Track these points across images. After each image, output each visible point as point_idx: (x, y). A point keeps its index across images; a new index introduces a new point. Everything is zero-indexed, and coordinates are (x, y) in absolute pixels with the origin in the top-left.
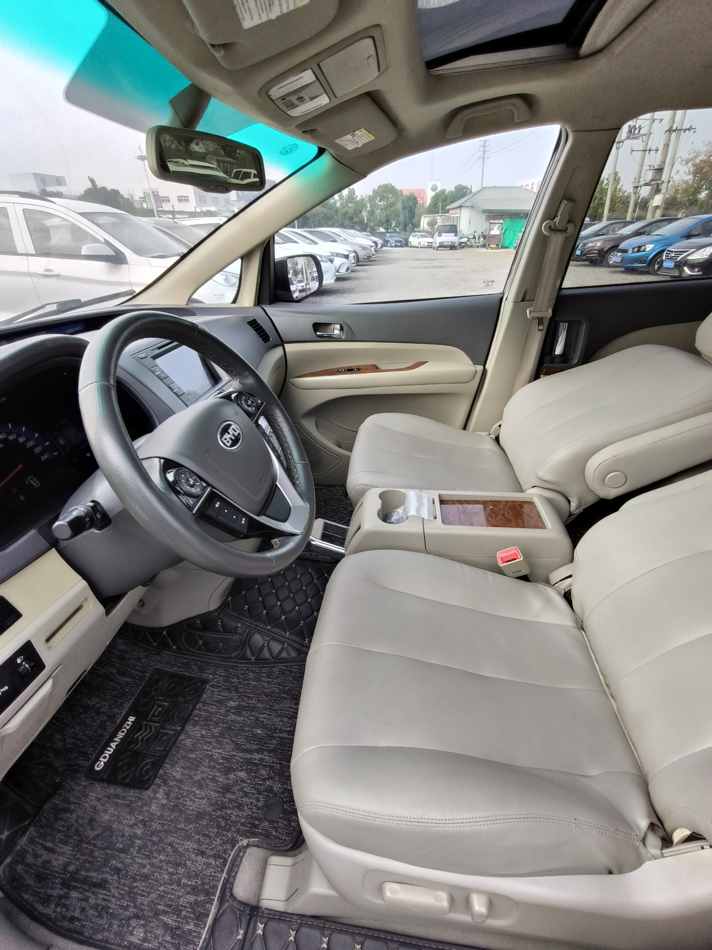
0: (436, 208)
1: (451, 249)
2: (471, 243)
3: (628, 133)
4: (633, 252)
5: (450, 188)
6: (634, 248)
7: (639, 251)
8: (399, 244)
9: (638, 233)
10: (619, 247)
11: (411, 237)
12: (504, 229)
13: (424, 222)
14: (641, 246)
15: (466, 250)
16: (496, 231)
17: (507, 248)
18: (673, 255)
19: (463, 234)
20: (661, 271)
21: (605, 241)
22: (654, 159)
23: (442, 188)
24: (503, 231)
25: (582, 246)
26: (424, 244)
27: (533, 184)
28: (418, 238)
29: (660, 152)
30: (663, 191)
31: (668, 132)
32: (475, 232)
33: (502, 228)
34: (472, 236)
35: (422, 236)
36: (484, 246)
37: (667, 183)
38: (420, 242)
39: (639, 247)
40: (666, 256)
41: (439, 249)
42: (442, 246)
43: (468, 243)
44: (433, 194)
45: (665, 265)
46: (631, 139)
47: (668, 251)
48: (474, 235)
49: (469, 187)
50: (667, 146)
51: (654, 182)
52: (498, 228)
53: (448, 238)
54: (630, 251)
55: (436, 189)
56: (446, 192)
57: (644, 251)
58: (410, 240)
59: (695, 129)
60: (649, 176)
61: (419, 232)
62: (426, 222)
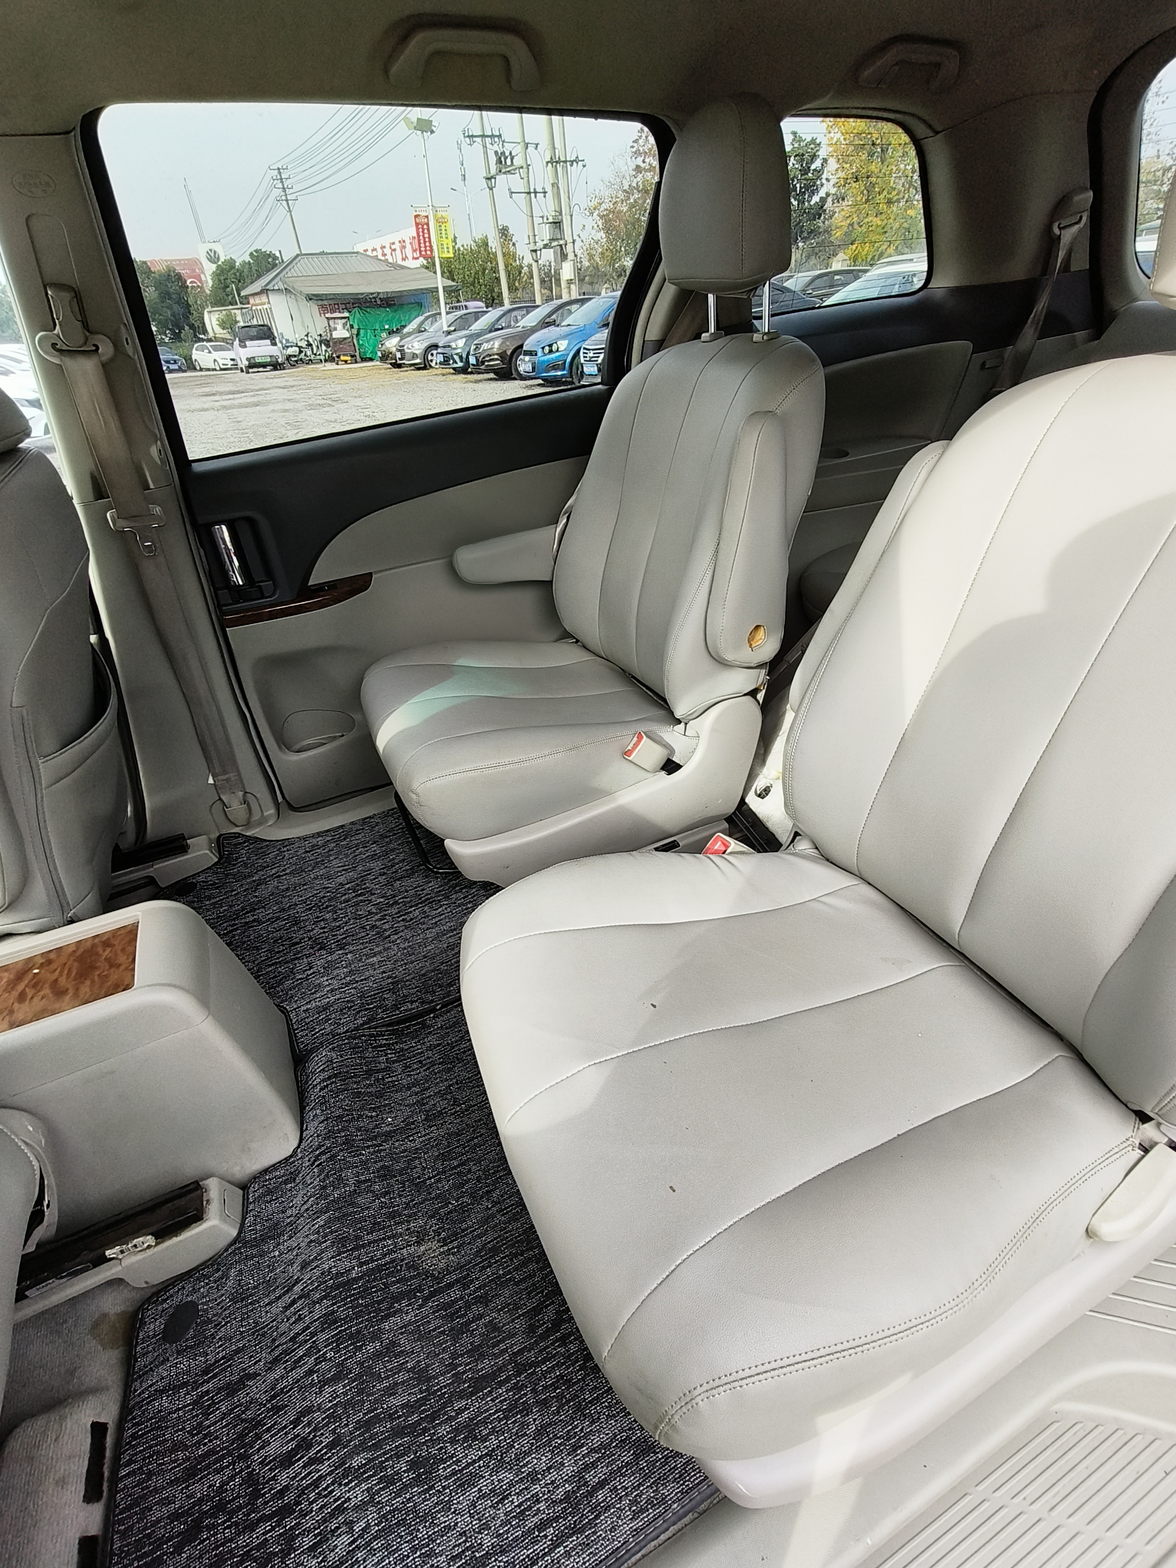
0: (228, 295)
1: (275, 369)
2: (305, 355)
3: (496, 164)
4: (545, 355)
5: (241, 257)
6: (543, 348)
7: (551, 351)
8: (175, 367)
9: (546, 323)
10: (525, 348)
11: (194, 351)
12: (356, 326)
13: (212, 320)
14: (552, 344)
15: (301, 369)
16: (340, 333)
17: (371, 359)
18: (592, 355)
19: (287, 341)
20: (584, 380)
21: (506, 339)
22: (545, 207)
23: (228, 257)
24: (355, 331)
25: (475, 350)
26: (225, 362)
27: (383, 247)
28: (210, 352)
29: (549, 195)
30: (571, 256)
31: (550, 164)
32: (307, 335)
33: (352, 326)
34: (303, 344)
35: (216, 348)
36: (331, 359)
37: (572, 244)
38: (215, 361)
39: (550, 346)
40: (584, 357)
41: (251, 370)
42: (253, 365)
43: (302, 356)
44: (214, 267)
45: (587, 370)
46: (505, 173)
47: (585, 348)
48: (308, 341)
49: (278, 254)
50: (555, 185)
51: (554, 244)
52: (344, 325)
53: (261, 349)
54: (540, 353)
55: (218, 259)
56: (237, 264)
57: (557, 351)
58: (194, 357)
59: (583, 161)
60: (545, 233)
61: (210, 340)
62: (215, 323)
